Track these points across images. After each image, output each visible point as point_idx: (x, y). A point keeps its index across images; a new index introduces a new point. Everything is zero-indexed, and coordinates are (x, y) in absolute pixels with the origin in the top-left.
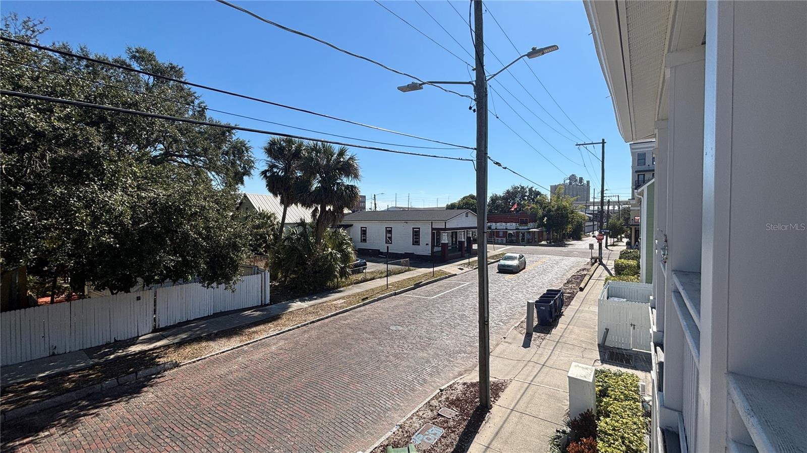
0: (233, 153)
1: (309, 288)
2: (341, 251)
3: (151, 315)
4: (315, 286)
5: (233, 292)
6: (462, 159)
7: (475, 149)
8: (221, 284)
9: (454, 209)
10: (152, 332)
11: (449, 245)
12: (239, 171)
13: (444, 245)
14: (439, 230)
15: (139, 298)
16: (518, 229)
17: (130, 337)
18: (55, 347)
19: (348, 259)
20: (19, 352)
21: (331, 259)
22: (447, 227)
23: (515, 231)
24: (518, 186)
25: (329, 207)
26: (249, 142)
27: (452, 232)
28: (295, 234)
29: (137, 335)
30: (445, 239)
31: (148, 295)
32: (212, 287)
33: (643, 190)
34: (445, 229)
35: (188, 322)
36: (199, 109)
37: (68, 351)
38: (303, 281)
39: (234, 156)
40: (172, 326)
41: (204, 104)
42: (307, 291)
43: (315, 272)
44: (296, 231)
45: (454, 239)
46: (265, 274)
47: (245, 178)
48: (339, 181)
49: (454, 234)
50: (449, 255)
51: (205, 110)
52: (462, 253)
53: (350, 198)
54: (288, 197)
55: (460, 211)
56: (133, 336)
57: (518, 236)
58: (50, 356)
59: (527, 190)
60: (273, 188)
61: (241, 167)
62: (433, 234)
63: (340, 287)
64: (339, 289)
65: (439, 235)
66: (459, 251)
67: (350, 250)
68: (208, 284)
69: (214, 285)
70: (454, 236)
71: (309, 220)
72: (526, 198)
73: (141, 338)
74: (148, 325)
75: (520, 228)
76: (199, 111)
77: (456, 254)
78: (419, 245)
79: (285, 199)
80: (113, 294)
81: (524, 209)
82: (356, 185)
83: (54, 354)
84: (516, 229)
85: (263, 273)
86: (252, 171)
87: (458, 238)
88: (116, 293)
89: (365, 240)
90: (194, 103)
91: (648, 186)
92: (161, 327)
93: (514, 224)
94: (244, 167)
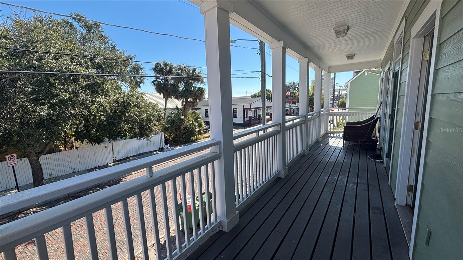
0: (134, 71)
1: (183, 140)
2: (198, 122)
3: (112, 155)
4: (186, 140)
5: (150, 142)
6: (254, 77)
7: (260, 71)
8: (145, 138)
9: (255, 97)
10: (113, 162)
11: (253, 117)
12: (138, 81)
13: (250, 117)
14: (247, 109)
15: (106, 147)
16: (291, 107)
17: (104, 164)
18: (74, 169)
19: (201, 125)
20: (60, 171)
21: (193, 126)
22: (251, 107)
23: (289, 108)
24: (292, 82)
25: (190, 99)
26: (142, 64)
27: (255, 110)
28: (173, 114)
29: (107, 164)
30: (251, 114)
31: (109, 145)
32: (141, 140)
33: (348, 85)
34: (250, 109)
35: (128, 158)
36: (112, 47)
37: (79, 171)
38: (180, 137)
39: (135, 73)
40: (121, 159)
41: (114, 44)
42: (182, 142)
43: (186, 133)
44: (173, 112)
45: (256, 114)
46: (161, 134)
47: (141, 85)
48: (194, 86)
49: (255, 111)
50: (253, 122)
51: (115, 47)
52: (260, 121)
53: (201, 94)
54: (167, 95)
55: (259, 98)
56: (105, 164)
57: (291, 111)
58: (72, 173)
59: (297, 84)
60: (159, 90)
61: (138, 79)
62: (244, 111)
63: (198, 140)
64: (198, 141)
65: (247, 112)
66: (258, 120)
67: (202, 121)
68: (139, 139)
69: (142, 139)
70: (256, 112)
71: (180, 106)
72: (296, 89)
73: (109, 165)
74: (111, 159)
75: (292, 106)
76: (112, 48)
77: (257, 121)
78: (237, 117)
79: (166, 95)
80: (93, 145)
81: (295, 95)
82: (203, 87)
83: (74, 172)
84: (290, 107)
85: (160, 134)
86: (145, 81)
87: (258, 113)
88: (95, 145)
89: (208, 116)
90: (108, 43)
91: (350, 83)
92: (116, 160)
93: (289, 104)
94: (140, 79)
